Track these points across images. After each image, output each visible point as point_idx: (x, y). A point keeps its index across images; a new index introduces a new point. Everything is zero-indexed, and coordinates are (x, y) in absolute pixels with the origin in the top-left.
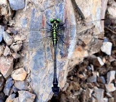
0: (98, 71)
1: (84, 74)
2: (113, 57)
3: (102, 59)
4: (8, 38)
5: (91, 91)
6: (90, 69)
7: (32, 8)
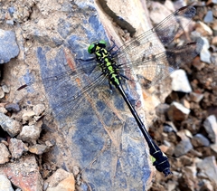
0: (185, 127)
1: (166, 142)
2: (198, 92)
3: (182, 103)
4: (9, 121)
5: (194, 169)
6: (171, 129)
7: (35, 49)
